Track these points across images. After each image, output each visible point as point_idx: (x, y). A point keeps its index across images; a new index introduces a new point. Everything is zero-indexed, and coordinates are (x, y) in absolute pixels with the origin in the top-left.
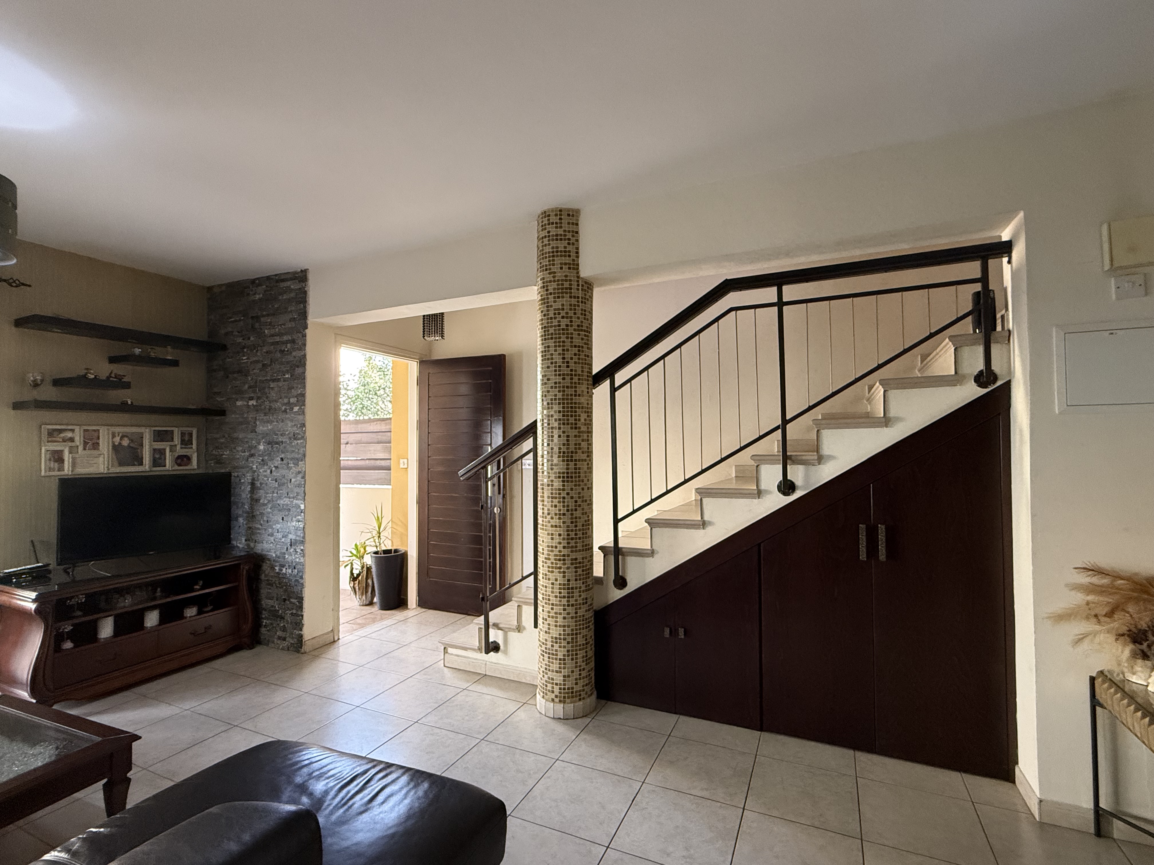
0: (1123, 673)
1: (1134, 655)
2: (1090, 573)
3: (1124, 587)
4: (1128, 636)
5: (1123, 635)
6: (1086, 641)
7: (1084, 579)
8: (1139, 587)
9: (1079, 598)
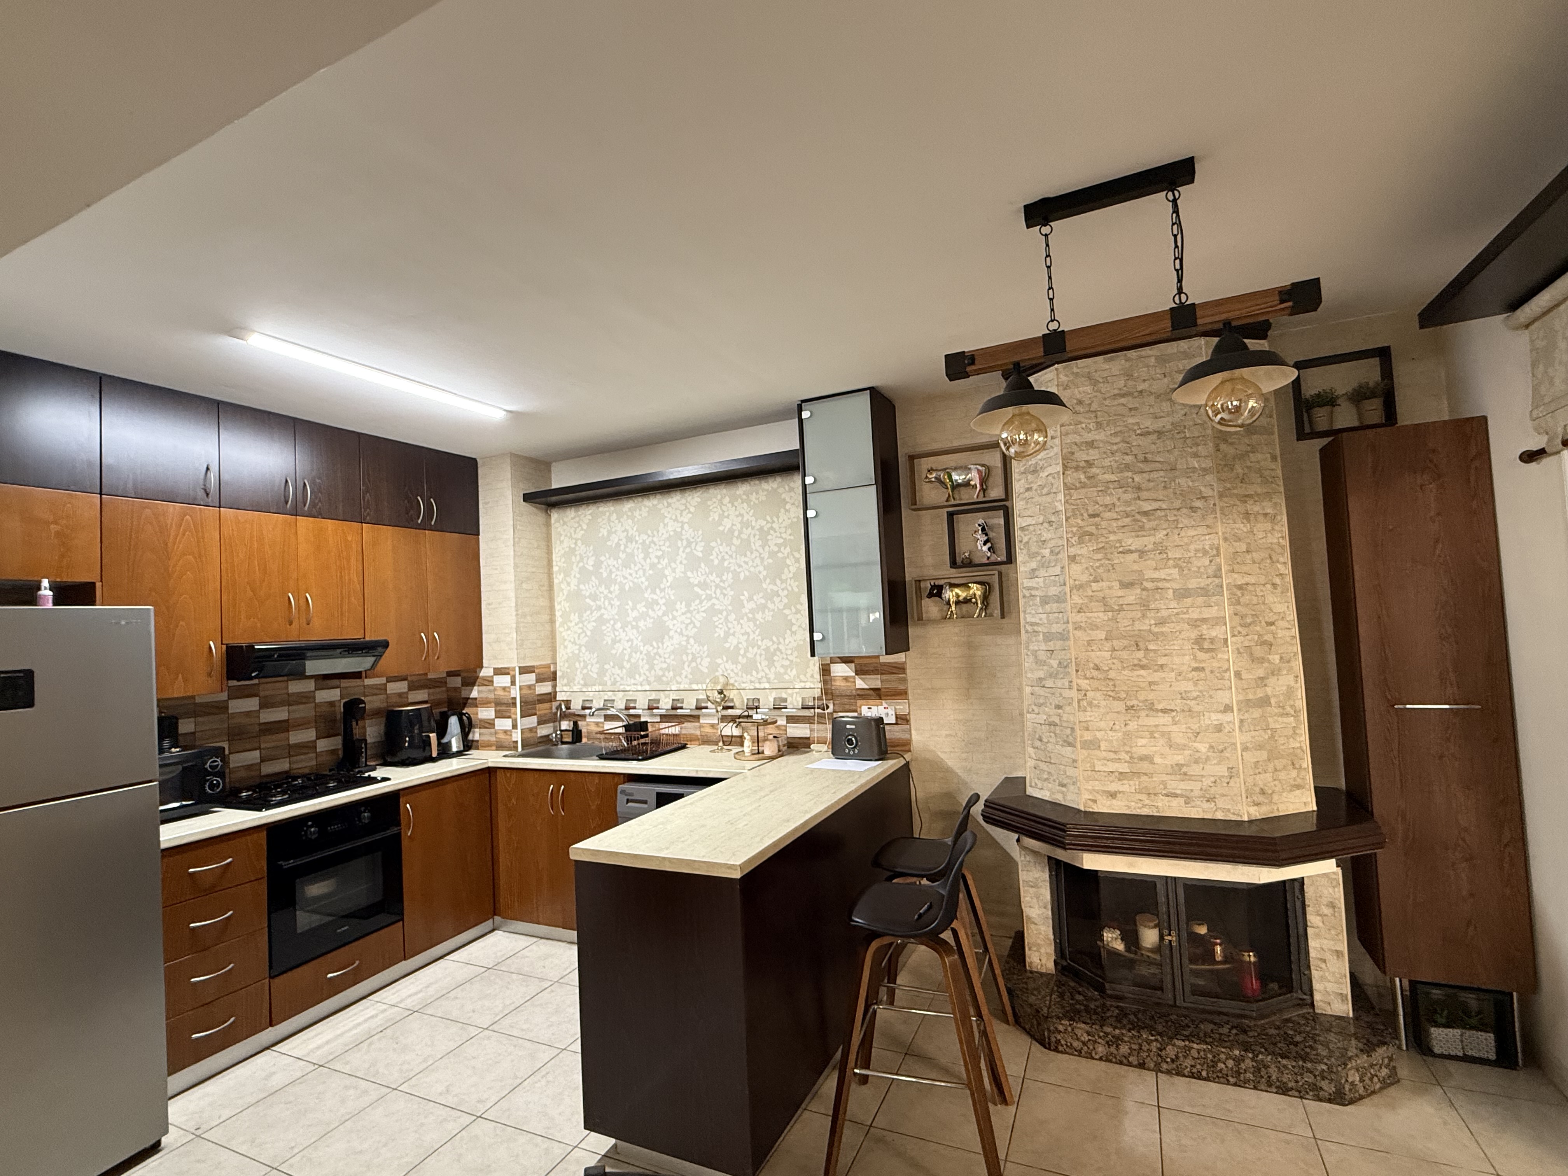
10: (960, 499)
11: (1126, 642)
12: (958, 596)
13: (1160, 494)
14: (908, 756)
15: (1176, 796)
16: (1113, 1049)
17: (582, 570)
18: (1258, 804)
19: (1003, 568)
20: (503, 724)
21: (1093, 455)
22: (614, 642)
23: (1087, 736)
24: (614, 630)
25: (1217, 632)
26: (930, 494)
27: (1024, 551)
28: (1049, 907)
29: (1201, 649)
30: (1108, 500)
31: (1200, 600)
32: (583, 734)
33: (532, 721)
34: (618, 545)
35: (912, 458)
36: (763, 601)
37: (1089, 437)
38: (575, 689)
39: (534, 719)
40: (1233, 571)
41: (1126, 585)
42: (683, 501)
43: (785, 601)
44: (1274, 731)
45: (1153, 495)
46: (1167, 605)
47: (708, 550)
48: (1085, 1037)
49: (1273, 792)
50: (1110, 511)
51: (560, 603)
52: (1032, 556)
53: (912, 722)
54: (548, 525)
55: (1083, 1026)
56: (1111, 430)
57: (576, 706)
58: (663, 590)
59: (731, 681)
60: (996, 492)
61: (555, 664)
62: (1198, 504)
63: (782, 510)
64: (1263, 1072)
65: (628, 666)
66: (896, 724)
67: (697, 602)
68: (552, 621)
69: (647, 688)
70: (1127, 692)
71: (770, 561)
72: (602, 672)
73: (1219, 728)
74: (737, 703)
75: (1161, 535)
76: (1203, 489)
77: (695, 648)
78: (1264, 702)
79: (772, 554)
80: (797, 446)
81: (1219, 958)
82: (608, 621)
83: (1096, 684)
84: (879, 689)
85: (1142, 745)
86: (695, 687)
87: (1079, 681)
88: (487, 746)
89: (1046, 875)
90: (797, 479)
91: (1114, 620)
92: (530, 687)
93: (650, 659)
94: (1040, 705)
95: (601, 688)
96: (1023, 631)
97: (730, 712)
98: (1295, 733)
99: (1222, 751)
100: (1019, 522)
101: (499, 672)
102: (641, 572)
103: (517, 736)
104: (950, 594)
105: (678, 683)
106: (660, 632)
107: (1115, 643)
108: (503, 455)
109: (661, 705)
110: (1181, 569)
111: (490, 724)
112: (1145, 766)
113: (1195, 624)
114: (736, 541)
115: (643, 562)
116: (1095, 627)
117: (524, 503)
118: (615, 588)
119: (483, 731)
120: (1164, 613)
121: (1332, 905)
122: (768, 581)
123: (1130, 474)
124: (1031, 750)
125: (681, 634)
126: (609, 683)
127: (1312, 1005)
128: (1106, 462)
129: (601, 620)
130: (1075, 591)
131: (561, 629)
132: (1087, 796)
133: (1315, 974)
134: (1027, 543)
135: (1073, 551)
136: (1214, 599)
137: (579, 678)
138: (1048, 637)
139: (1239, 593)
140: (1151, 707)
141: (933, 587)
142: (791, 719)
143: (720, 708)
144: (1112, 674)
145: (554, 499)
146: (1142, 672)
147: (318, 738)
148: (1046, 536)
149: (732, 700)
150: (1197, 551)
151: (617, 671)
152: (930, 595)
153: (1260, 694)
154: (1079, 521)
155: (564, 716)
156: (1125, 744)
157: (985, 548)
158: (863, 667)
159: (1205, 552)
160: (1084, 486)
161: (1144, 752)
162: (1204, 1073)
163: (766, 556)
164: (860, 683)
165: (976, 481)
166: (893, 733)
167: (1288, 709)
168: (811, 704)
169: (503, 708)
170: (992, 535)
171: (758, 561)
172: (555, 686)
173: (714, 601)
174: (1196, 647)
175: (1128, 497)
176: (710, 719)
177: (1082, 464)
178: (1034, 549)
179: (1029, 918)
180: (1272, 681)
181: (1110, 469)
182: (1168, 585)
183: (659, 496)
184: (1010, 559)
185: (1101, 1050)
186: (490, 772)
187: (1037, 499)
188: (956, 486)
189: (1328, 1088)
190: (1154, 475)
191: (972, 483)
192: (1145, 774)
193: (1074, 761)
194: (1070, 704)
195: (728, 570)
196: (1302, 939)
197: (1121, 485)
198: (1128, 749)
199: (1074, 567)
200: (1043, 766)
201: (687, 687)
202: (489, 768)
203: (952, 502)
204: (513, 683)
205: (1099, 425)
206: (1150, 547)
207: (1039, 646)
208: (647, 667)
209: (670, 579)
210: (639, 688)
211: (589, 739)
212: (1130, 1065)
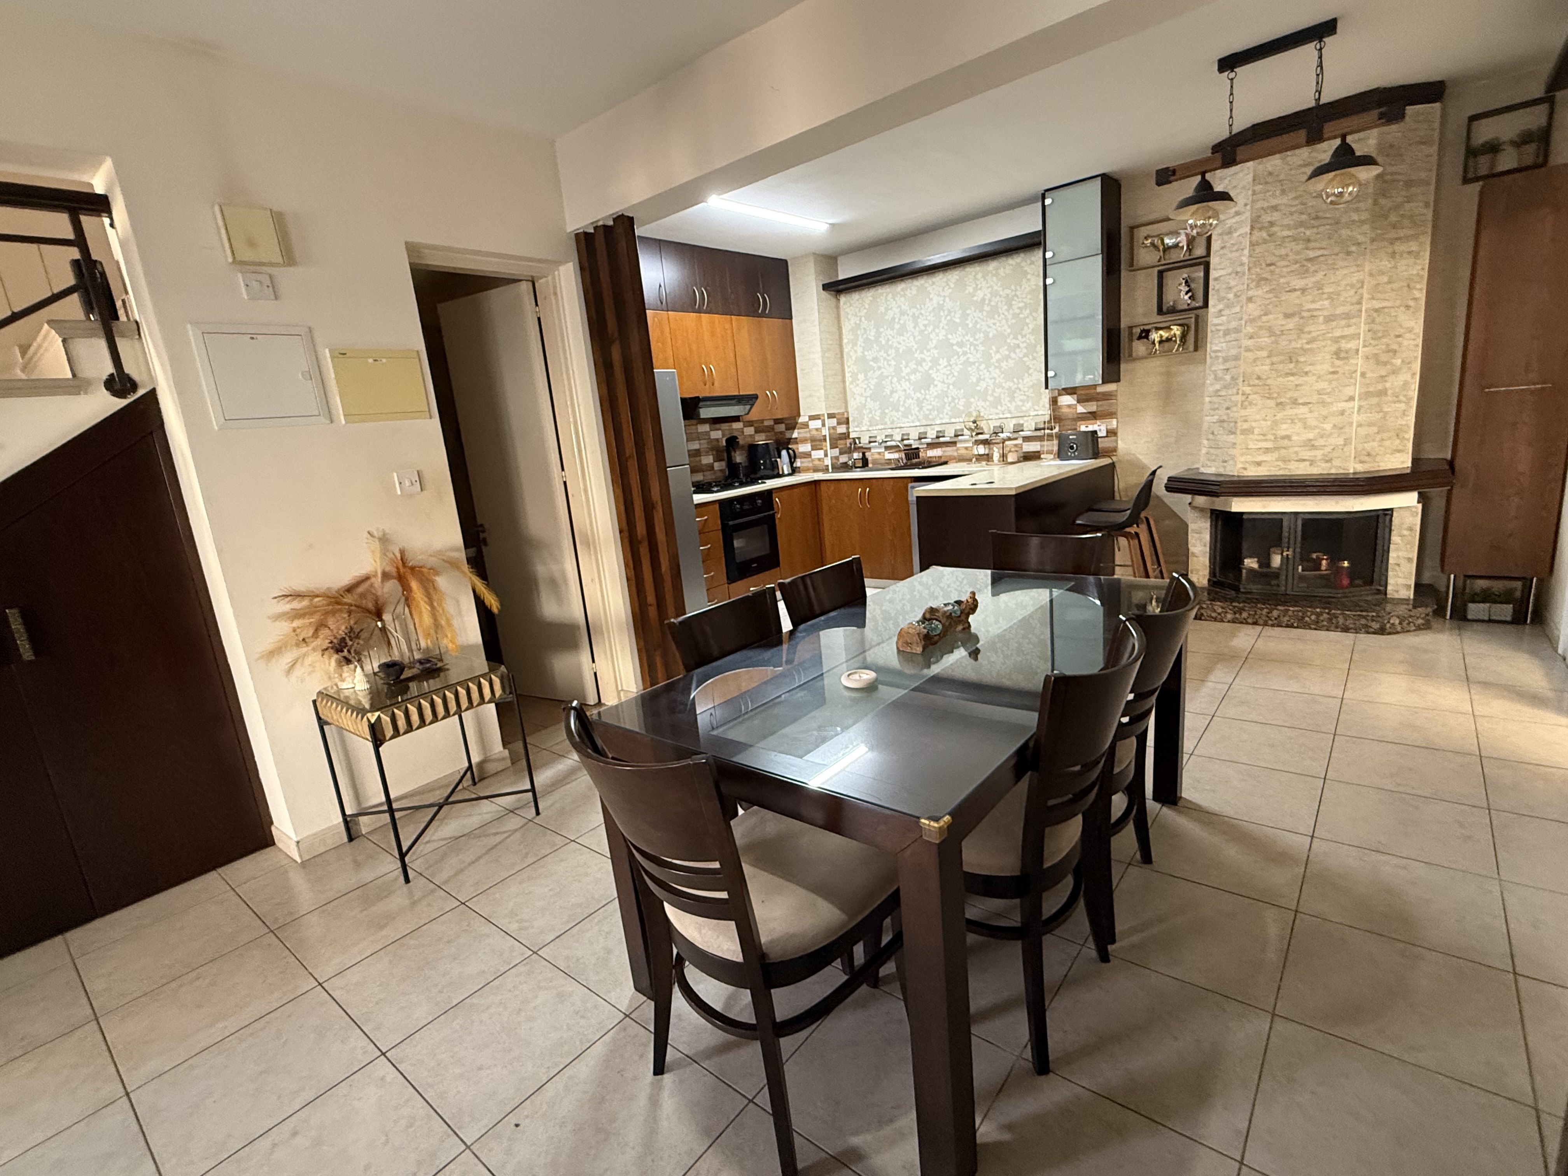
0: (336, 685)
1: (339, 664)
2: (289, 598)
3: (321, 604)
4: (332, 648)
5: (327, 649)
6: (298, 665)
7: (286, 606)
8: (333, 600)
9: (285, 627)
10: (1170, 259)
11: (1282, 358)
12: (1161, 336)
13: (1324, 244)
14: (1114, 458)
15: (1304, 460)
16: (1237, 616)
17: (867, 340)
18: (1361, 462)
19: (1199, 312)
20: (818, 454)
21: (1276, 216)
22: (892, 392)
23: (1246, 426)
24: (892, 383)
25: (1352, 345)
26: (1146, 256)
27: (1215, 297)
28: (1208, 545)
29: (1338, 358)
30: (1283, 251)
31: (1343, 322)
32: (869, 462)
33: (836, 452)
34: (893, 319)
35: (1132, 229)
36: (1007, 353)
37: (1274, 202)
38: (864, 428)
39: (837, 450)
40: (1373, 298)
41: (1287, 316)
42: (945, 279)
43: (1025, 351)
44: (1386, 413)
45: (1317, 245)
46: (1317, 328)
47: (965, 316)
48: (1220, 610)
49: (1378, 454)
50: (1283, 259)
51: (849, 367)
52: (1220, 300)
53: (1119, 434)
54: (838, 307)
55: (1219, 603)
56: (1292, 195)
57: (865, 440)
58: (929, 351)
59: (982, 414)
60: (1199, 251)
61: (848, 412)
62: (1353, 248)
63: (1024, 281)
64: (1334, 621)
65: (902, 409)
66: (1107, 436)
67: (956, 357)
68: (844, 381)
69: (918, 424)
70: (1278, 393)
71: (1014, 321)
72: (883, 414)
73: (1342, 413)
74: (986, 431)
75: (1320, 275)
76: (1359, 237)
77: (953, 392)
78: (1383, 393)
79: (1015, 316)
80: (1040, 228)
81: (1323, 568)
82: (887, 377)
83: (1255, 389)
84: (1094, 412)
85: (1284, 429)
86: (953, 420)
87: (1244, 388)
88: (807, 470)
89: (1207, 525)
90: (1040, 253)
91: (1276, 342)
92: (834, 428)
93: (920, 403)
94: (1214, 409)
95: (883, 427)
96: (1208, 356)
97: (981, 437)
98: (1404, 414)
99: (1342, 428)
100: (1213, 274)
101: (812, 418)
102: (912, 338)
103: (828, 462)
104: (1155, 336)
105: (941, 419)
106: (927, 382)
107: (1275, 359)
108: (806, 255)
109: (928, 435)
110: (1332, 299)
111: (808, 455)
112: (1286, 442)
113: (1336, 340)
114: (986, 308)
115: (913, 330)
116: (1261, 349)
117: (824, 292)
118: (892, 352)
119: (803, 460)
120: (1314, 334)
121: (1411, 529)
122: (1011, 336)
123: (1302, 230)
124: (1205, 442)
125: (943, 382)
126: (889, 423)
127: (1386, 594)
128: (1286, 222)
129: (882, 377)
130: (1248, 324)
131: (851, 386)
132: (1240, 466)
133: (1390, 573)
134: (1218, 290)
135: (1251, 293)
136: (1354, 321)
137: (866, 421)
138: (1226, 360)
139: (1375, 315)
140: (1295, 402)
141: (1142, 331)
142: (1026, 439)
143: (974, 434)
144: (1269, 382)
145: (841, 287)
146: (1291, 378)
147: (715, 461)
148: (1233, 283)
149: (982, 429)
150: (1347, 285)
151: (894, 413)
152: (1140, 338)
153: (1380, 387)
154: (1258, 270)
155: (857, 449)
156: (1272, 429)
157: (1186, 297)
158: (1083, 394)
159: (1352, 286)
160: (1265, 242)
161: (1284, 433)
162: (1295, 625)
163: (1010, 317)
164: (1080, 409)
165: (1184, 243)
166: (1103, 444)
167: (1402, 398)
168: (1042, 426)
169: (817, 443)
170: (1193, 286)
171: (1004, 322)
172: (848, 428)
173: (969, 355)
174: (1334, 356)
175: (1300, 247)
176: (966, 443)
177: (1266, 225)
178: (1223, 294)
179: (1194, 555)
180: (1391, 378)
181: (1288, 226)
182: (1320, 313)
183: (925, 277)
184: (1206, 305)
185: (1229, 616)
186: (815, 484)
187: (1230, 255)
188: (1167, 249)
189: (1375, 626)
190: (1322, 229)
191: (1181, 245)
192: (1284, 448)
193: (1235, 444)
194: (1236, 405)
195: (980, 330)
196: (1385, 553)
197: (1295, 239)
198: (1274, 432)
199: (1250, 305)
200: (1212, 451)
201: (948, 421)
202: (815, 481)
203: (1163, 262)
204: (824, 425)
205: (1283, 192)
206: (1310, 285)
207: (1219, 367)
208: (917, 409)
209: (934, 342)
210: (912, 425)
211: (873, 464)
212: (1247, 623)
